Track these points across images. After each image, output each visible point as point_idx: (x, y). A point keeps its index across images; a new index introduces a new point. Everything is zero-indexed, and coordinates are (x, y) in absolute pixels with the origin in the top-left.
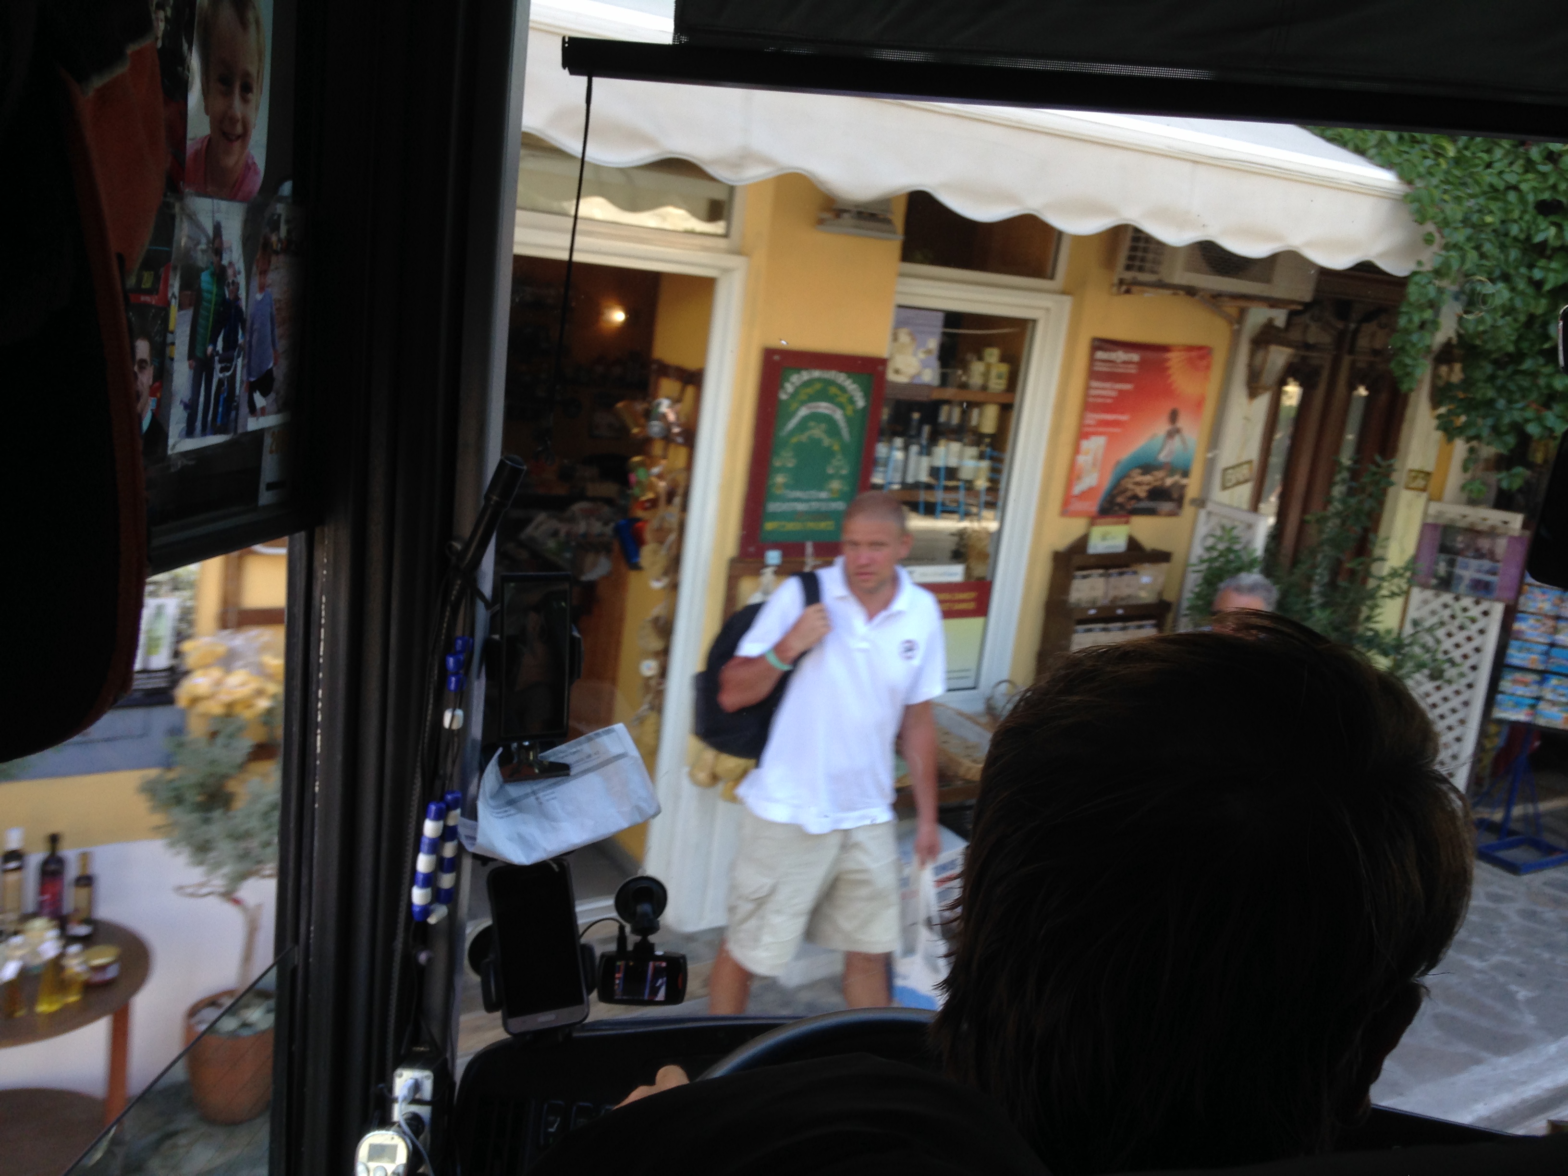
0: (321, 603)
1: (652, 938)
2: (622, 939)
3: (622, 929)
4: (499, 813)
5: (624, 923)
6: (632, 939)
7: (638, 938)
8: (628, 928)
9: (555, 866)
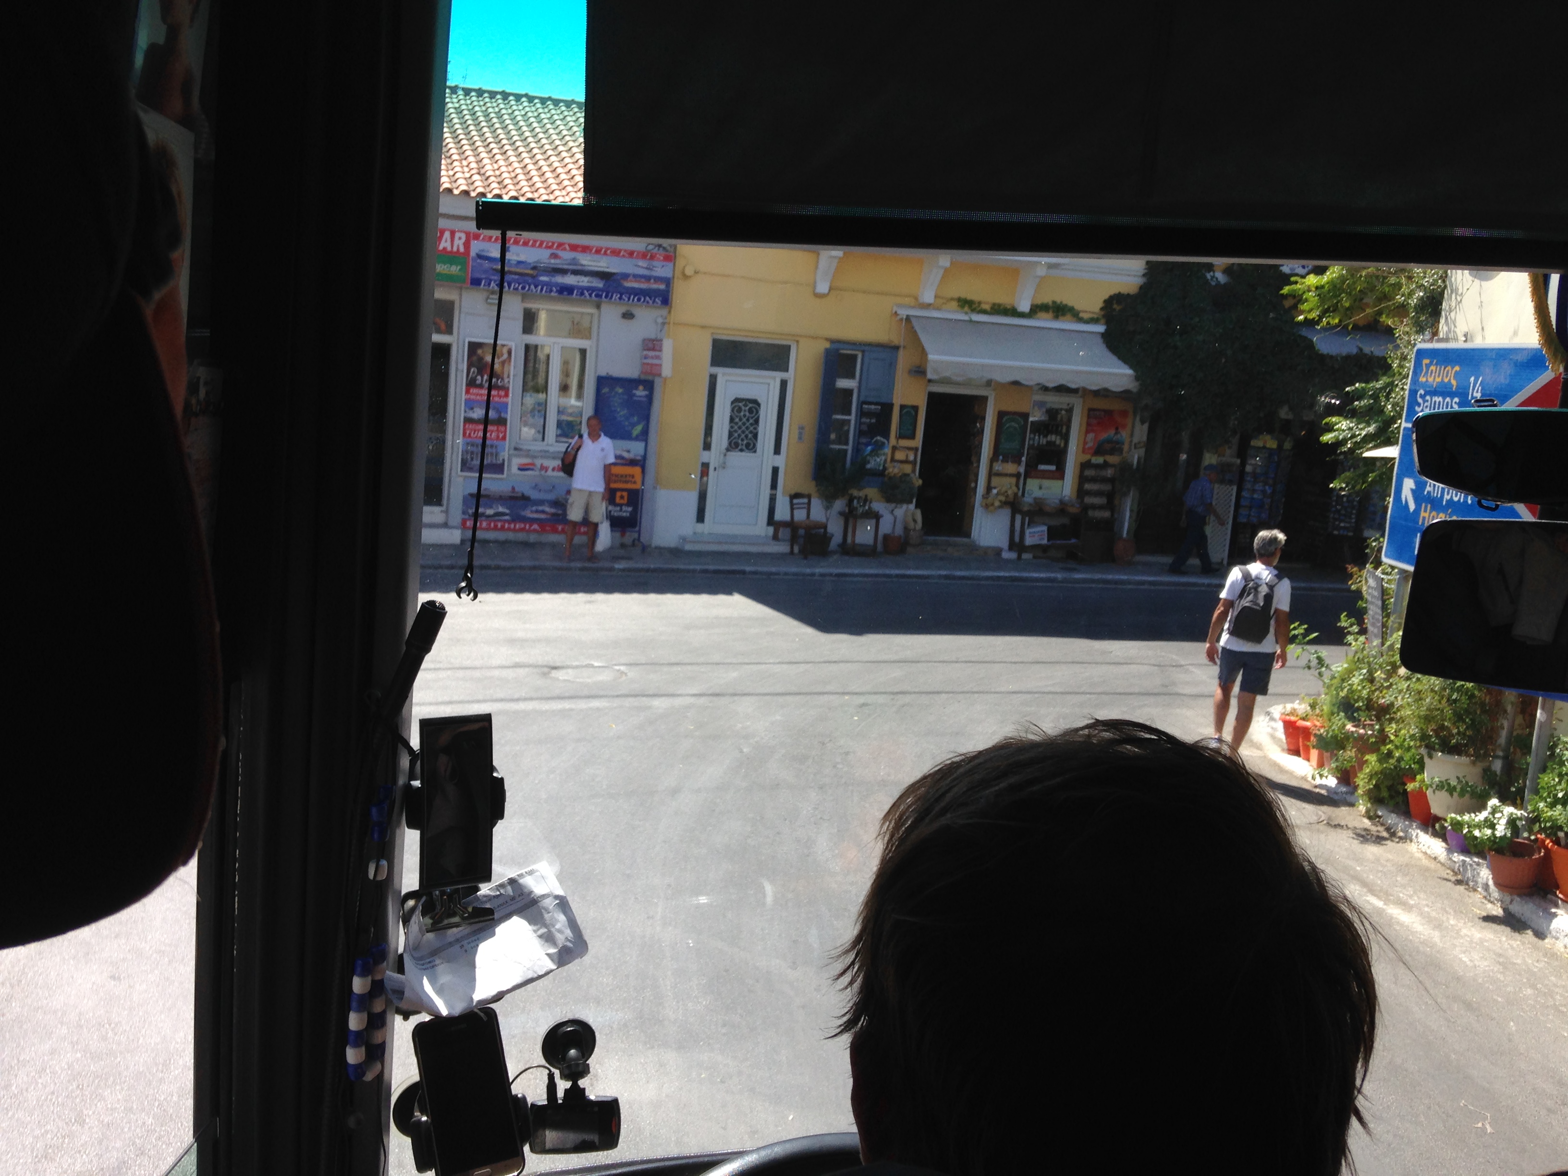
0: (238, 760)
1: (582, 1083)
2: (551, 1087)
3: (551, 1077)
4: (423, 965)
5: (553, 1070)
6: (562, 1086)
7: (568, 1085)
8: (557, 1073)
9: (482, 1015)
